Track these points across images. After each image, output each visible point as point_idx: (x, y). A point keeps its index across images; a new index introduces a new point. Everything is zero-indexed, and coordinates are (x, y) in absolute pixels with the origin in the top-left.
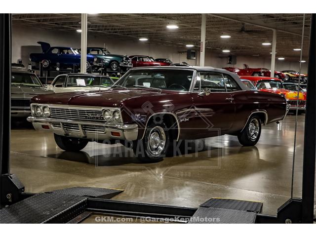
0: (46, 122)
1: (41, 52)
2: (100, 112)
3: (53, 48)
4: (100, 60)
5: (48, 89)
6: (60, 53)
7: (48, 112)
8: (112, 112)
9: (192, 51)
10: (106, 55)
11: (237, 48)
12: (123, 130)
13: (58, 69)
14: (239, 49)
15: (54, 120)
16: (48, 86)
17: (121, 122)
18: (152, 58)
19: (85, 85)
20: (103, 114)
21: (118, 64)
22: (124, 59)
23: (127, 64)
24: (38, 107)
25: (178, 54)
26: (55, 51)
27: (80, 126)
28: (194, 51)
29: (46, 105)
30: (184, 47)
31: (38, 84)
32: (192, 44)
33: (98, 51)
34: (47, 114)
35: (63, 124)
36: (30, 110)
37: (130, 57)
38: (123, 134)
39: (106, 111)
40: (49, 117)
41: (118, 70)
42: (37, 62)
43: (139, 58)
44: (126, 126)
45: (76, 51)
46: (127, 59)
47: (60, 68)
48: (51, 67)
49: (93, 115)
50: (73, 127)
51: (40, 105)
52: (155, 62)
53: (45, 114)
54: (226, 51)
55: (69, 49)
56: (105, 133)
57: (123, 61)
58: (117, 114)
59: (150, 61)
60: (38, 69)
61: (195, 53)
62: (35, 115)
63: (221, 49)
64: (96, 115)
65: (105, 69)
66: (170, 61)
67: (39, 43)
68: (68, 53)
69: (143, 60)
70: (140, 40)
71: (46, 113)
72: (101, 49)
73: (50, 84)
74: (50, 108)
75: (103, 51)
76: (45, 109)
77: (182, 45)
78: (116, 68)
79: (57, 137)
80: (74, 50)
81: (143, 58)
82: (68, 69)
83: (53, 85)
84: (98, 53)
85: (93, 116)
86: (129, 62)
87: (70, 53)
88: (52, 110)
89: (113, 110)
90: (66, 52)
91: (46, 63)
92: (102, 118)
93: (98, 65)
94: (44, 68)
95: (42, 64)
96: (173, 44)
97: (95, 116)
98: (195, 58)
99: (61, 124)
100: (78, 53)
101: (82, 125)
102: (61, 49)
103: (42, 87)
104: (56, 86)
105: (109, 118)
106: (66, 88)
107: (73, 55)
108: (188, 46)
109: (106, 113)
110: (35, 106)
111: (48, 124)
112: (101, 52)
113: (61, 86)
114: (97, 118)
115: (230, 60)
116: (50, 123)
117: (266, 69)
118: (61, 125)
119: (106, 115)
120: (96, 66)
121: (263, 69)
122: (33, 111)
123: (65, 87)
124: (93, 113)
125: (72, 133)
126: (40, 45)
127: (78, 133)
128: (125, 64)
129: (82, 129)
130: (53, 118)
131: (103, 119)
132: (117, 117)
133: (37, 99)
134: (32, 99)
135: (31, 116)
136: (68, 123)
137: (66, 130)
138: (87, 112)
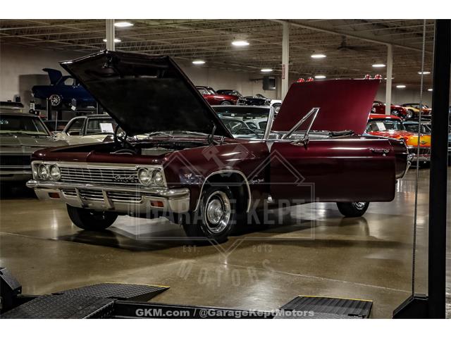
0: (55, 188)
1: (49, 83)
2: (132, 172)
3: (66, 78)
5: (58, 139)
6: (77, 84)
7: (58, 174)
8: (150, 171)
9: (270, 78)
11: (336, 72)
12: (168, 198)
13: (74, 108)
14: (339, 73)
15: (67, 185)
16: (59, 134)
17: (164, 186)
18: (211, 89)
19: (113, 132)
20: (137, 175)
24: (42, 166)
25: (251, 83)
26: (69, 82)
27: (104, 193)
28: (273, 78)
29: (54, 163)
30: (258, 72)
31: (43, 131)
32: (270, 68)
34: (56, 176)
35: (80, 190)
36: (30, 170)
38: (168, 203)
39: (142, 170)
40: (60, 181)
42: (43, 99)
44: (172, 192)
47: (77, 106)
48: (64, 106)
49: (123, 176)
50: (94, 194)
51: (45, 163)
52: (216, 95)
53: (53, 177)
54: (320, 77)
56: (141, 203)
58: (158, 175)
59: (209, 94)
60: (45, 109)
61: (274, 80)
62: (39, 178)
63: (313, 74)
64: (127, 176)
66: (238, 93)
67: (45, 70)
70: (194, 63)
71: (54, 174)
73: (62, 130)
74: (59, 168)
76: (54, 169)
77: (256, 69)
79: (71, 210)
81: (198, 89)
82: (89, 107)
83: (66, 132)
85: (123, 178)
88: (63, 170)
89: (153, 169)
91: (56, 100)
92: (136, 181)
94: (53, 106)
95: (50, 102)
96: (242, 68)
97: (126, 178)
98: (274, 88)
99: (77, 190)
101: (107, 192)
103: (49, 135)
104: (70, 134)
105: (147, 181)
106: (85, 137)
108: (264, 70)
109: (143, 173)
110: (38, 164)
111: (58, 191)
113: (77, 134)
114: (130, 181)
116: (60, 189)
117: (379, 102)
118: (77, 192)
119: (143, 176)
121: (375, 102)
122: (36, 173)
123: (84, 135)
124: (123, 173)
125: (93, 204)
126: (47, 73)
127: (102, 203)
129: (108, 197)
130: (66, 181)
131: (138, 182)
132: (159, 179)
133: (41, 154)
134: (33, 155)
135: (33, 179)
136: (87, 190)
137: (85, 199)
138: (115, 173)
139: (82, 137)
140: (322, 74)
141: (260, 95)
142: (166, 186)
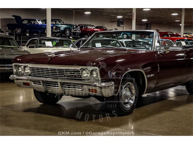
0: (27, 80)
1: (15, 22)
2: (78, 71)
3: (24, 20)
4: (57, 28)
5: (23, 50)
6: (29, 23)
7: (29, 71)
8: (89, 71)
9: (121, 21)
10: (61, 25)
11: (152, 18)
12: (101, 88)
13: (28, 35)
14: (153, 18)
15: (35, 78)
16: (23, 47)
17: (99, 80)
18: (94, 26)
19: (52, 46)
20: (80, 73)
21: (70, 30)
22: (75, 27)
23: (77, 30)
24: (19, 66)
25: (111, 23)
26: (25, 22)
27: (59, 84)
28: (122, 21)
29: (27, 65)
30: (115, 18)
31: (15, 46)
32: (121, 16)
33: (56, 21)
34: (28, 72)
35: (43, 81)
36: (12, 70)
37: (79, 25)
38: (101, 91)
39: (83, 70)
40: (30, 75)
41: (70, 35)
42: (13, 30)
43: (84, 26)
44: (104, 84)
45: (40, 22)
46: (77, 27)
47: (29, 34)
48: (22, 34)
49: (71, 73)
50: (52, 84)
51: (21, 64)
52: (96, 29)
53: (26, 73)
54: (145, 20)
55: (35, 20)
56: (83, 90)
57: (74, 28)
58: (94, 73)
59: (92, 28)
60: (13, 35)
61: (123, 22)
62: (17, 74)
63: (141, 19)
64: (74, 73)
65: (61, 34)
66: (106, 28)
67: (13, 16)
68: (34, 23)
69: (87, 27)
70: (85, 13)
71: (27, 71)
72: (58, 20)
73: (24, 45)
74: (30, 68)
75: (59, 21)
76: (26, 68)
77: (114, 17)
78: (69, 33)
79: (36, 93)
80: (39, 21)
81: (87, 26)
82: (35, 34)
83: (27, 46)
84: (56, 23)
85: (71, 75)
86: (78, 29)
87: (36, 23)
88: (32, 69)
89: (91, 69)
90: (33, 22)
91: (18, 31)
92: (79, 77)
93: (56, 31)
94: (17, 34)
95: (16, 31)
96: (107, 16)
97: (73, 75)
98: (123, 26)
99: (41, 81)
100: (41, 23)
101: (61, 83)
102: (29, 21)
103: (19, 48)
104: (29, 47)
105: (87, 76)
107: (38, 25)
108: (118, 17)
109: (84, 72)
110: (16, 65)
111: (29, 82)
112: (58, 22)
113: (33, 47)
114: (75, 77)
115: (147, 27)
116: (31, 80)
117: (172, 33)
118: (41, 83)
119: (84, 74)
120: (55, 32)
121: (170, 32)
122: (15, 70)
123: (37, 48)
124: (71, 72)
125: (51, 90)
126: (14, 18)
127: (57, 90)
128: (75, 30)
129: (61, 86)
130: (34, 76)
131: (81, 77)
132: (95, 76)
133: (18, 59)
134: (14, 60)
135: (13, 74)
136: (48, 81)
137: (46, 87)
138: (66, 71)
139: (36, 49)
140: (145, 19)
141: (116, 29)
142: (100, 80)
